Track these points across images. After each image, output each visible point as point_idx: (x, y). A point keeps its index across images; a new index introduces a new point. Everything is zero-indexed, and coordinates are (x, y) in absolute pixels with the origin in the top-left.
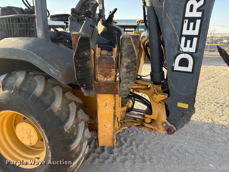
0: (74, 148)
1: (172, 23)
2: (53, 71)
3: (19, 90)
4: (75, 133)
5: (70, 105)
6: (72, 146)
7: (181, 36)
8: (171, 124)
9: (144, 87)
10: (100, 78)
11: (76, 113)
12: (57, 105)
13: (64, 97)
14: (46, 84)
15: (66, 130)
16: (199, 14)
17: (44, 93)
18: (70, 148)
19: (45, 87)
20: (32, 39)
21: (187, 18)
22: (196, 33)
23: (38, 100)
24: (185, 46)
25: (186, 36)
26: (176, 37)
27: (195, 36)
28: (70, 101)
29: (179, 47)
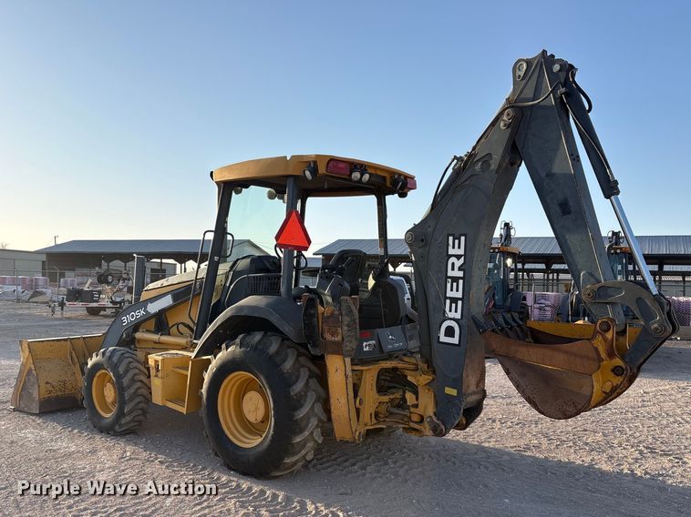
0: (298, 417)
1: (435, 282)
2: (287, 329)
3: (255, 348)
4: (302, 402)
5: (302, 370)
6: (296, 413)
7: (446, 298)
8: (438, 420)
9: (412, 367)
10: (328, 336)
11: (307, 380)
12: (288, 365)
13: (297, 360)
14: (281, 344)
15: (292, 394)
16: (461, 274)
17: (277, 353)
18: (294, 416)
19: (280, 347)
20: (275, 297)
21: (450, 277)
22: (459, 295)
23: (271, 358)
24: (450, 311)
25: (450, 298)
26: (440, 299)
27: (459, 299)
28: (303, 366)
29: (445, 311)
